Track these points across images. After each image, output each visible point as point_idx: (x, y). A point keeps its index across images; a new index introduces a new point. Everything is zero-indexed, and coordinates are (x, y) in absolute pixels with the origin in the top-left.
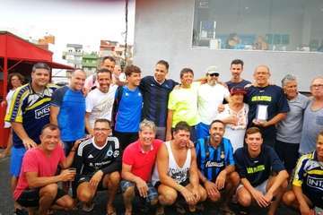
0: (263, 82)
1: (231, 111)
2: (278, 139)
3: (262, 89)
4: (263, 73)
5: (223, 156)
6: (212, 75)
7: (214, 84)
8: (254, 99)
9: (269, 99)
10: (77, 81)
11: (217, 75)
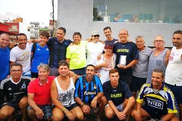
0: (124, 40)
1: (105, 59)
2: (134, 75)
3: (124, 44)
4: (124, 34)
5: (95, 88)
6: (95, 36)
7: (96, 42)
8: (119, 51)
9: (127, 51)
10: (3, 41)
11: (98, 36)
